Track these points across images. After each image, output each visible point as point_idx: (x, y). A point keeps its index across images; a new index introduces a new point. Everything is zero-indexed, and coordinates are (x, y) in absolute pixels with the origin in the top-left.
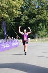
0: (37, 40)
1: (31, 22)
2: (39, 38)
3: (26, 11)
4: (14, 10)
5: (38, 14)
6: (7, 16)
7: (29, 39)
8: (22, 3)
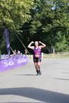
0: (53, 55)
1: (45, 29)
2: (56, 52)
3: (37, 15)
4: (21, 13)
5: (56, 18)
6: (11, 21)
7: (42, 54)
8: (32, 3)
